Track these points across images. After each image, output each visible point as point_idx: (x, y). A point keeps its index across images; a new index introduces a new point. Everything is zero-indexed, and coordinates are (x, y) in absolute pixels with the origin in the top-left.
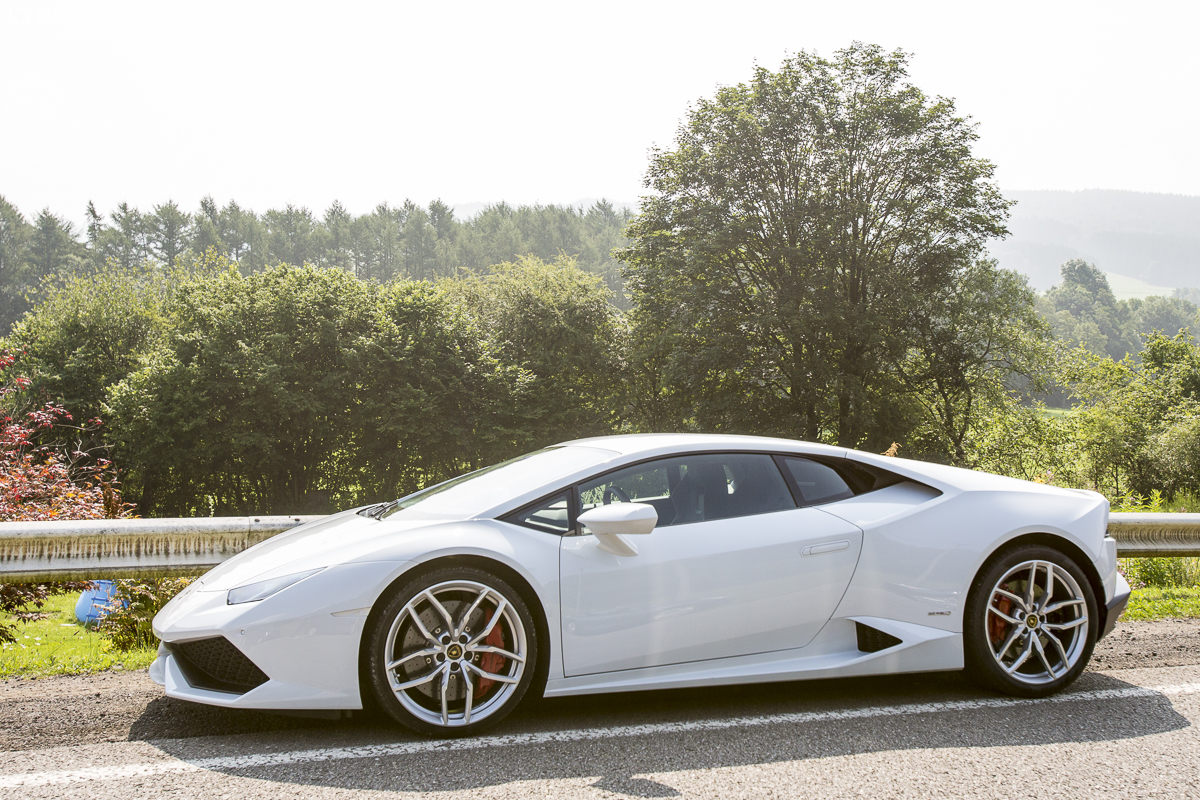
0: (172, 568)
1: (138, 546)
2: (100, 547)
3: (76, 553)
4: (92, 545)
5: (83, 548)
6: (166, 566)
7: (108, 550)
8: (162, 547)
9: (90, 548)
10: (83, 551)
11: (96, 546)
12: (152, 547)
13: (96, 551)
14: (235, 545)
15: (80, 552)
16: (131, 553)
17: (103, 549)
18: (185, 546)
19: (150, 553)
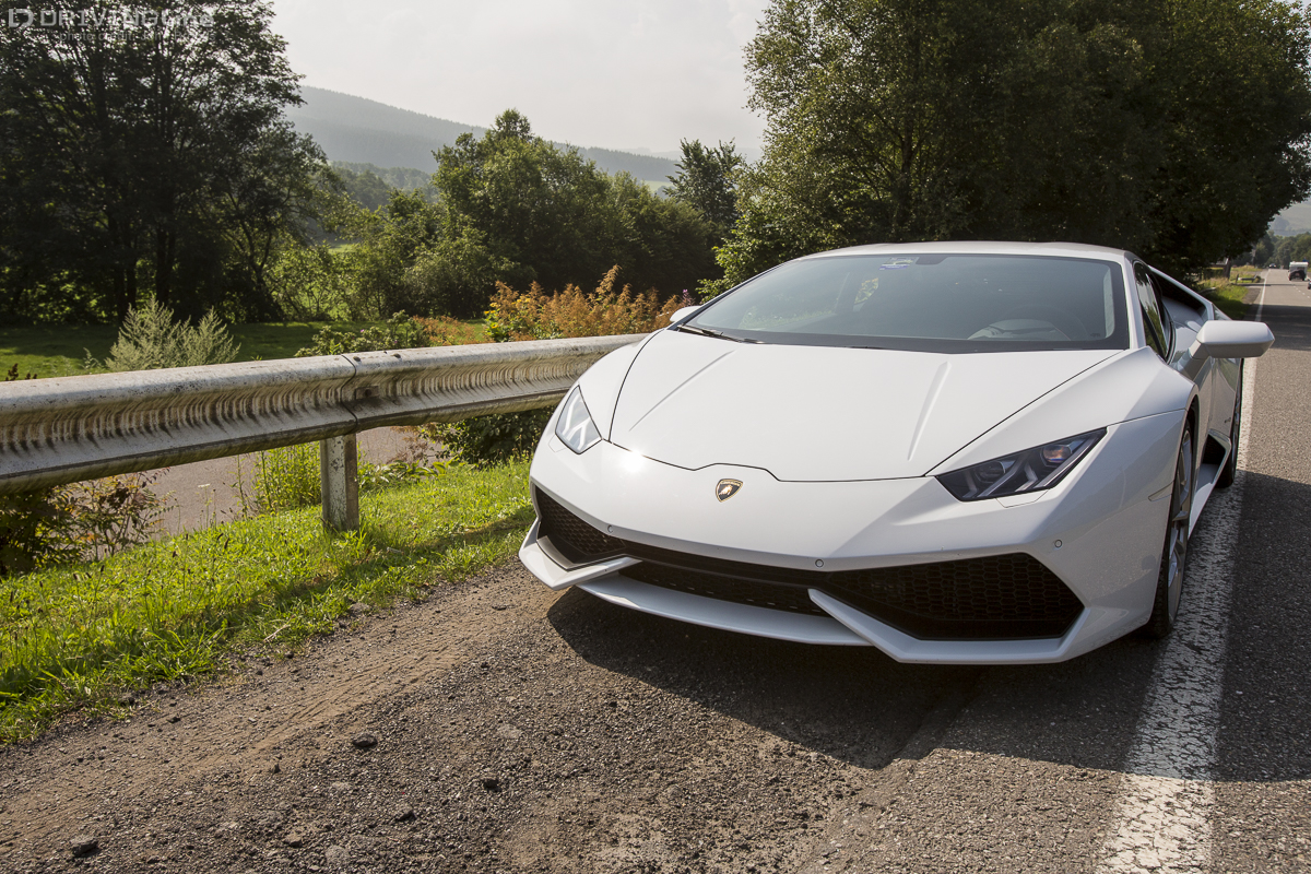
0: (272, 438)
1: (213, 408)
2: (161, 414)
3: (127, 426)
4: (151, 413)
5: (138, 417)
6: (264, 435)
7: (173, 417)
8: (243, 407)
9: (147, 417)
10: (138, 422)
11: (157, 413)
12: (230, 408)
13: (157, 421)
14: (327, 397)
15: (134, 425)
16: (205, 420)
17: (166, 418)
18: (271, 402)
19: (229, 418)
